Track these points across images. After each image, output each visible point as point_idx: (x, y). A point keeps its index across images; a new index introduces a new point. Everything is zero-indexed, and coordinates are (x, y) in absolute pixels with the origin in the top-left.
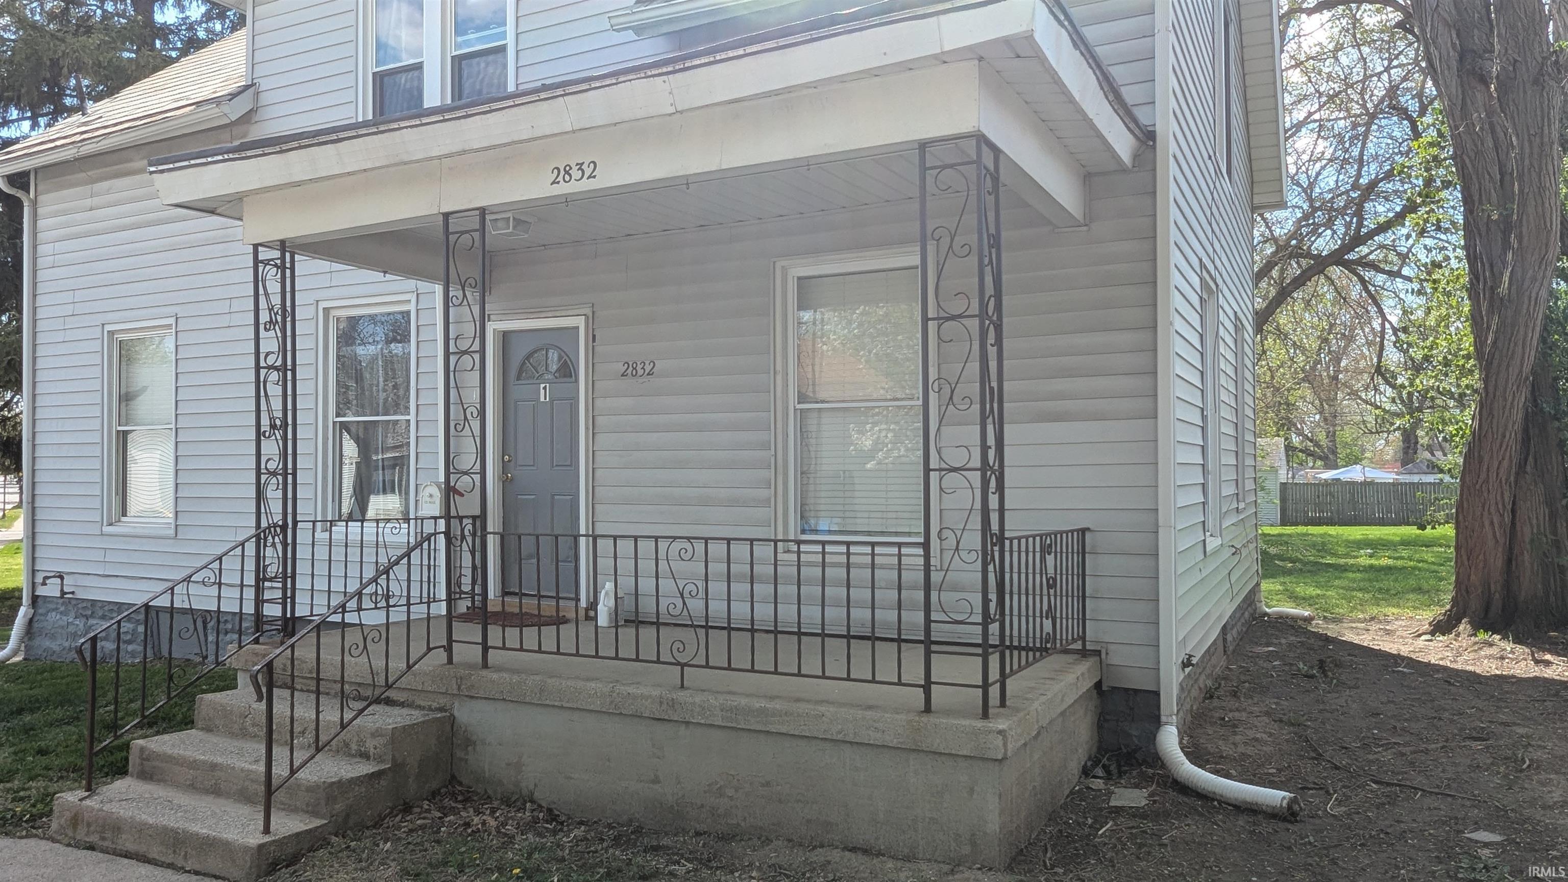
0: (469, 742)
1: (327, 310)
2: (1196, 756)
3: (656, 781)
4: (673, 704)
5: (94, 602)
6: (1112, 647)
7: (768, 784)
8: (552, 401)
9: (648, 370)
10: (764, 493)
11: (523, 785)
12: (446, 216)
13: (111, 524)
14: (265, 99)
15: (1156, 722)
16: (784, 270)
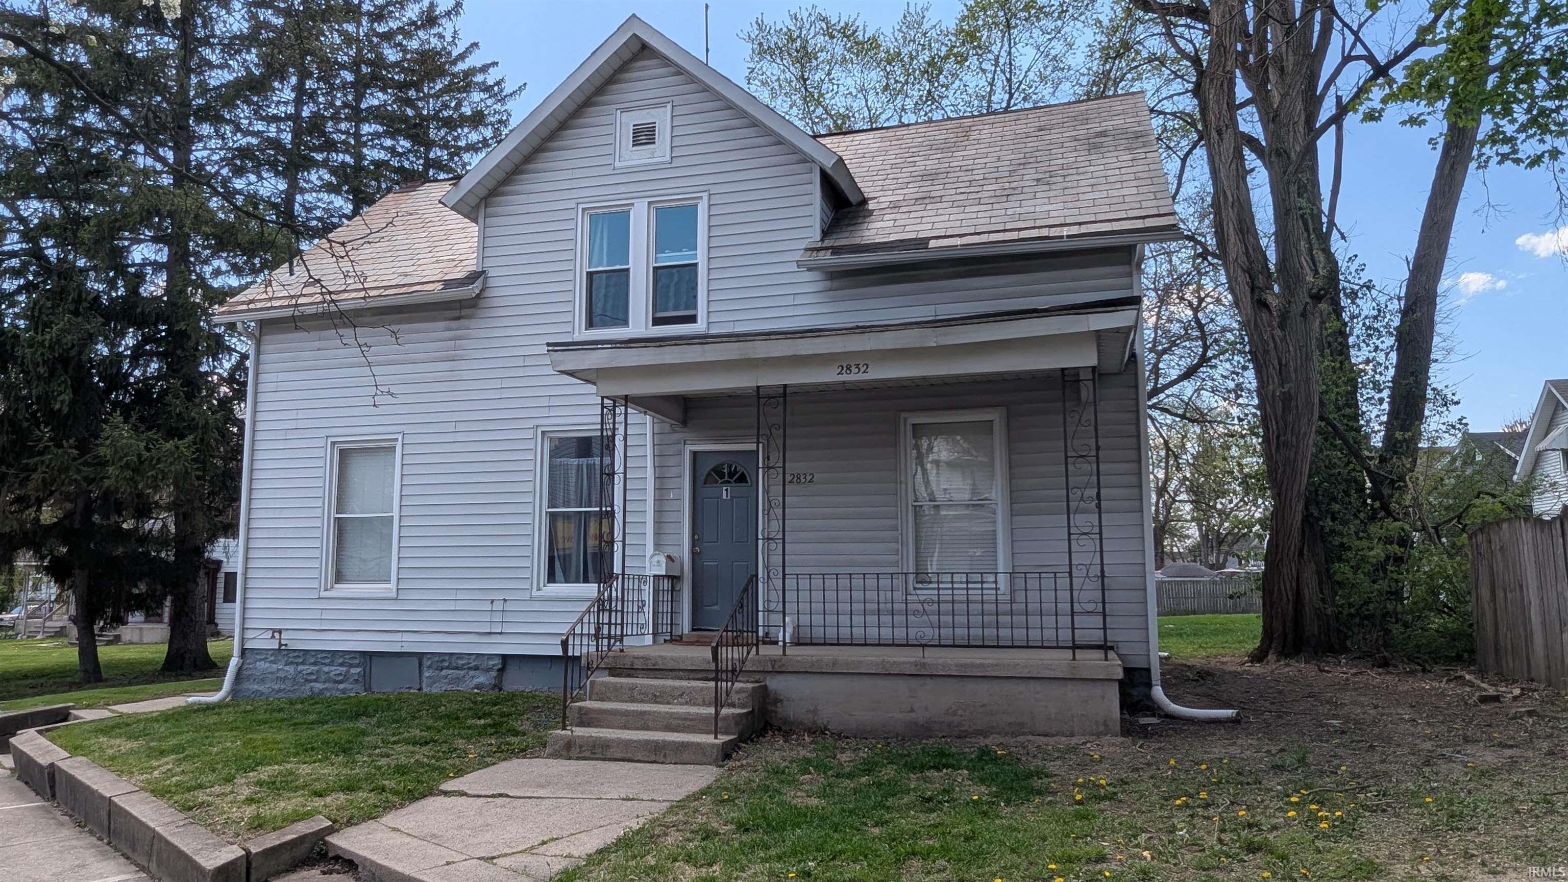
0: (777, 701)
1: (543, 432)
2: (1174, 699)
3: (912, 710)
4: (923, 665)
5: (306, 652)
6: (1120, 645)
7: (984, 705)
8: (732, 497)
9: (809, 478)
10: (893, 558)
11: (819, 722)
12: (758, 387)
13: (326, 590)
14: (491, 283)
15: (1149, 685)
16: (905, 420)
